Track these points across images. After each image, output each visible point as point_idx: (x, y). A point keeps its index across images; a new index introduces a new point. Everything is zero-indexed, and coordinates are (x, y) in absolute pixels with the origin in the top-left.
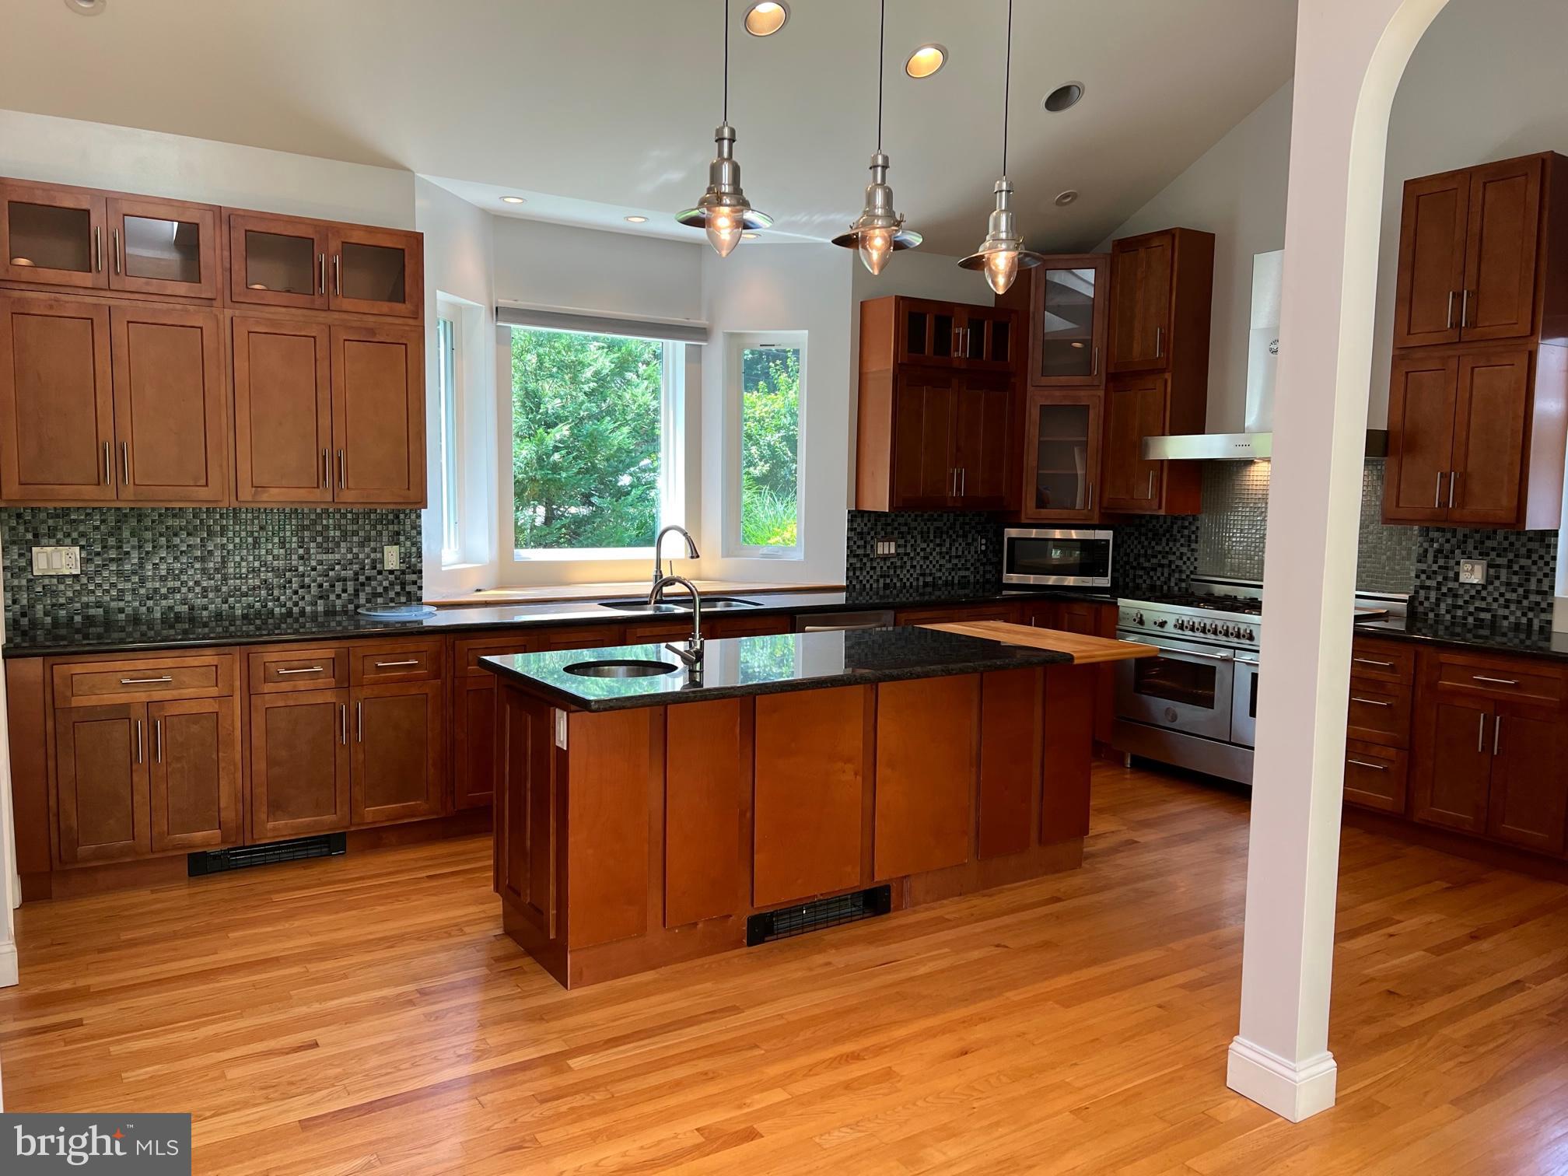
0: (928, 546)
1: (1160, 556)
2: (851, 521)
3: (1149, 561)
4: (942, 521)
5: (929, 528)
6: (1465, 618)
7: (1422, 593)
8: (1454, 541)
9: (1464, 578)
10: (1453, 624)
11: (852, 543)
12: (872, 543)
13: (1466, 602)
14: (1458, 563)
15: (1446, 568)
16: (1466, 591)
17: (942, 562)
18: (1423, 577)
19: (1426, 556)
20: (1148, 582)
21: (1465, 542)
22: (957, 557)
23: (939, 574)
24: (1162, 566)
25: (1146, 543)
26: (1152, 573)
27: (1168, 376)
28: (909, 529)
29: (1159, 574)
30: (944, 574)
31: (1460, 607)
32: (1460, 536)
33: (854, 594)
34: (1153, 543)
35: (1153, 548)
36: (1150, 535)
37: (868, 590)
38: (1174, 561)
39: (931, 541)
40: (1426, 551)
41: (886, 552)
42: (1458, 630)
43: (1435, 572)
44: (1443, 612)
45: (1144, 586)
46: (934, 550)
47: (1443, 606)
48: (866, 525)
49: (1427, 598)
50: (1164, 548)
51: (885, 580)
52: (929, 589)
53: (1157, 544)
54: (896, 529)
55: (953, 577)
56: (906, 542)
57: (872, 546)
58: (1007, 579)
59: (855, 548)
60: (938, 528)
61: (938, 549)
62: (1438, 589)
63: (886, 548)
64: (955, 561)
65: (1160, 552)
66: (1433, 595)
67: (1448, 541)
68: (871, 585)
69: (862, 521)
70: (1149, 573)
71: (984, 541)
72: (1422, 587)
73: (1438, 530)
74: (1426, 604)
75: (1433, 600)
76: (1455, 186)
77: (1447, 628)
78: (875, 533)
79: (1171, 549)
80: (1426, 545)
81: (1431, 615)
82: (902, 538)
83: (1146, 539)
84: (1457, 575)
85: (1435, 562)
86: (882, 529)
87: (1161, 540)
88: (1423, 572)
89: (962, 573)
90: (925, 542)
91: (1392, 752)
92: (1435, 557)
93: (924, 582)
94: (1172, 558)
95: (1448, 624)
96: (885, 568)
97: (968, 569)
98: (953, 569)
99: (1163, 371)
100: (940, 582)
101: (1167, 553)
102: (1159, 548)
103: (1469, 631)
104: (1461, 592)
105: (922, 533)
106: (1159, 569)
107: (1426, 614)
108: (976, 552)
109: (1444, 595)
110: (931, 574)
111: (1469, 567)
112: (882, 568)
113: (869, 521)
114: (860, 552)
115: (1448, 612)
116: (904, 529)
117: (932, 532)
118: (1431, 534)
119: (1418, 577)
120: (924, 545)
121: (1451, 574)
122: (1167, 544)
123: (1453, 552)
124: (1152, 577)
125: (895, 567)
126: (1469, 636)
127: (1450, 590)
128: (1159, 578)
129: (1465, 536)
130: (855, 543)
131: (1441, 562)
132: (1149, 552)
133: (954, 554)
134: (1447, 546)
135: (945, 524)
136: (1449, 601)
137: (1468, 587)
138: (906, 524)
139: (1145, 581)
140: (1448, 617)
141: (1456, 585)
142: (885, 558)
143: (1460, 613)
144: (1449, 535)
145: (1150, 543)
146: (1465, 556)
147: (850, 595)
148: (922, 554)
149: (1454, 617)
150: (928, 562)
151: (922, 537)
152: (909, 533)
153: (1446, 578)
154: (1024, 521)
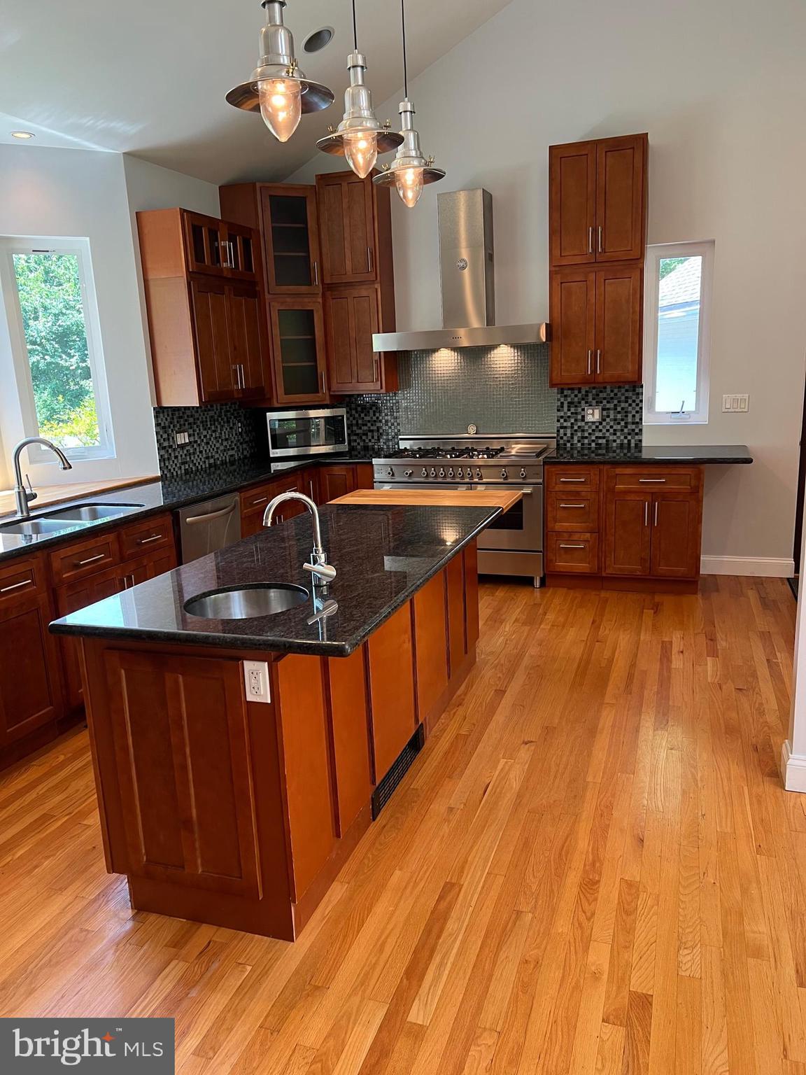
0: (208, 433)
1: (369, 424)
2: (156, 417)
3: (360, 428)
4: (213, 410)
5: (206, 418)
6: (590, 444)
7: (562, 431)
8: (580, 395)
9: (589, 418)
10: (582, 449)
11: (159, 437)
12: (172, 435)
13: (590, 434)
14: (583, 410)
15: (576, 413)
16: (590, 427)
17: (218, 445)
18: (562, 421)
19: (562, 407)
20: (362, 444)
21: (587, 396)
22: (226, 440)
23: (217, 456)
24: (372, 431)
25: (357, 415)
26: (364, 437)
27: (378, 286)
28: (194, 420)
29: (370, 438)
30: (220, 455)
31: (586, 438)
32: (583, 392)
33: (167, 482)
34: (362, 415)
35: (363, 418)
36: (359, 409)
37: (175, 477)
38: (381, 427)
39: (209, 429)
40: (562, 403)
41: (183, 442)
42: (586, 452)
43: (569, 417)
44: (576, 442)
45: (359, 447)
46: (212, 435)
47: (576, 438)
48: (166, 419)
49: (565, 434)
50: (372, 418)
51: (185, 467)
52: (213, 469)
53: (366, 415)
54: (186, 420)
55: (226, 457)
56: (194, 431)
57: (173, 438)
58: (273, 453)
59: (162, 441)
60: (212, 417)
61: (214, 434)
62: (572, 427)
63: (182, 438)
64: (225, 443)
65: (369, 421)
66: (569, 432)
67: (576, 396)
68: (177, 472)
69: (164, 416)
70: (361, 438)
71: (240, 425)
72: (562, 427)
73: (569, 389)
74: (565, 438)
75: (569, 435)
76: (586, 153)
77: (578, 452)
78: (174, 427)
79: (378, 418)
80: (562, 400)
81: (569, 445)
82: (191, 428)
83: (357, 412)
84: (583, 417)
85: (569, 410)
86: (178, 422)
87: (369, 412)
88: (562, 417)
89: (231, 453)
90: (205, 429)
91: (588, 535)
92: (568, 407)
93: (209, 464)
94: (378, 424)
95: (579, 449)
96: (184, 457)
97: (233, 449)
98: (225, 450)
99: (373, 282)
100: (219, 462)
101: (375, 421)
102: (367, 418)
103: (593, 452)
104: (586, 428)
105: (202, 422)
106: (369, 434)
107: (565, 445)
108: (236, 434)
109: (576, 431)
110: (212, 457)
111: (590, 411)
112: (181, 455)
113: (168, 415)
114: (166, 444)
115: (579, 441)
116: (191, 420)
117: (208, 420)
118: (566, 392)
119: (558, 421)
120: (205, 433)
121: (579, 417)
122: (374, 415)
123: (580, 403)
124: (364, 441)
125: (190, 454)
126: (593, 455)
127: (579, 427)
128: (370, 440)
129: (586, 392)
130: (162, 436)
131: (573, 410)
132: (360, 422)
133: (223, 438)
134: (576, 399)
135: (215, 413)
136: (579, 434)
137: (590, 424)
138: (192, 416)
139: (359, 444)
140: (579, 445)
141: (583, 424)
142: (182, 446)
143: (586, 441)
144: (576, 392)
145: (360, 415)
146: (587, 405)
147: (165, 484)
148: (205, 441)
149: (583, 444)
150: (209, 446)
151: (203, 426)
152: (195, 423)
153: (576, 420)
154: (276, 405)
